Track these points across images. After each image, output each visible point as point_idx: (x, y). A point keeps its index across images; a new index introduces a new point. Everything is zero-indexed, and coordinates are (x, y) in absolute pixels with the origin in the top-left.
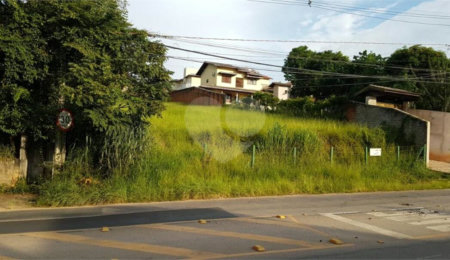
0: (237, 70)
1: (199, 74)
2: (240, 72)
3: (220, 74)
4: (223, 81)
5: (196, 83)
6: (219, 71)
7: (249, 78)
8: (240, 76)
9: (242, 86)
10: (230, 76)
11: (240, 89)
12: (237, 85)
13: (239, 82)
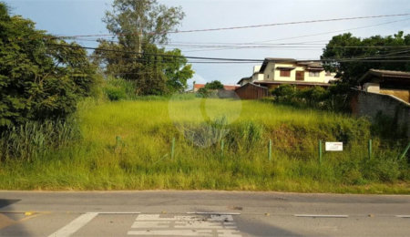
0: (297, 63)
1: (262, 70)
2: (300, 65)
3: (278, 68)
4: (281, 75)
5: (261, 78)
6: (277, 66)
7: (310, 71)
8: (300, 69)
9: (303, 79)
10: (290, 69)
11: (300, 82)
12: (297, 79)
13: (299, 75)
